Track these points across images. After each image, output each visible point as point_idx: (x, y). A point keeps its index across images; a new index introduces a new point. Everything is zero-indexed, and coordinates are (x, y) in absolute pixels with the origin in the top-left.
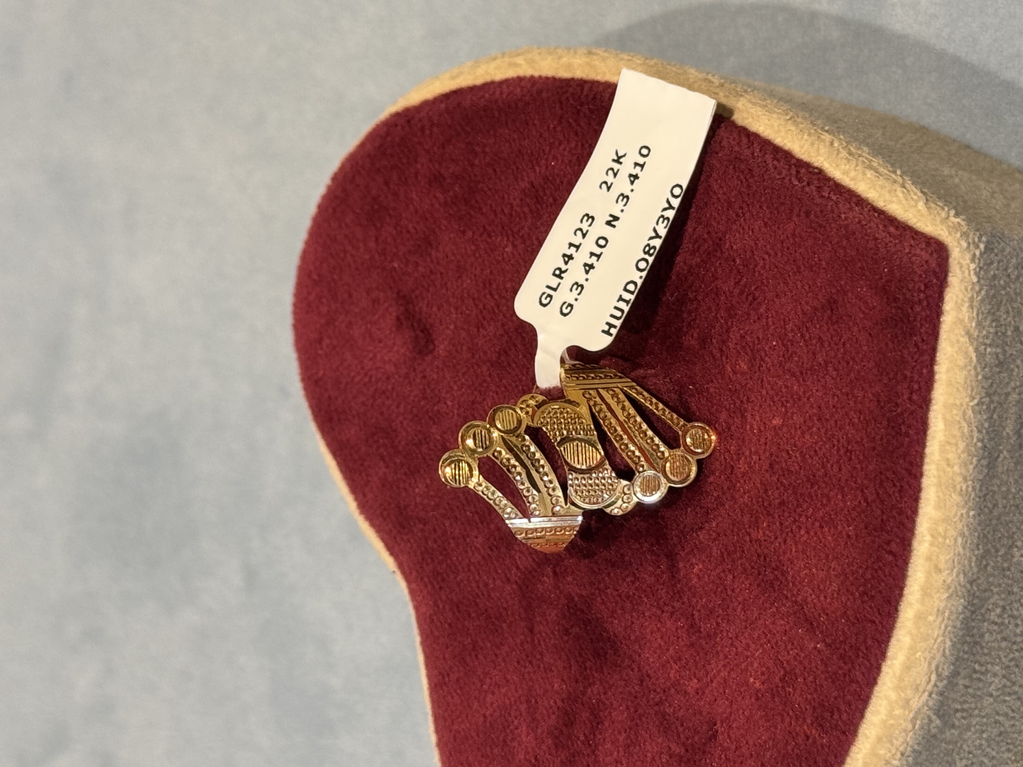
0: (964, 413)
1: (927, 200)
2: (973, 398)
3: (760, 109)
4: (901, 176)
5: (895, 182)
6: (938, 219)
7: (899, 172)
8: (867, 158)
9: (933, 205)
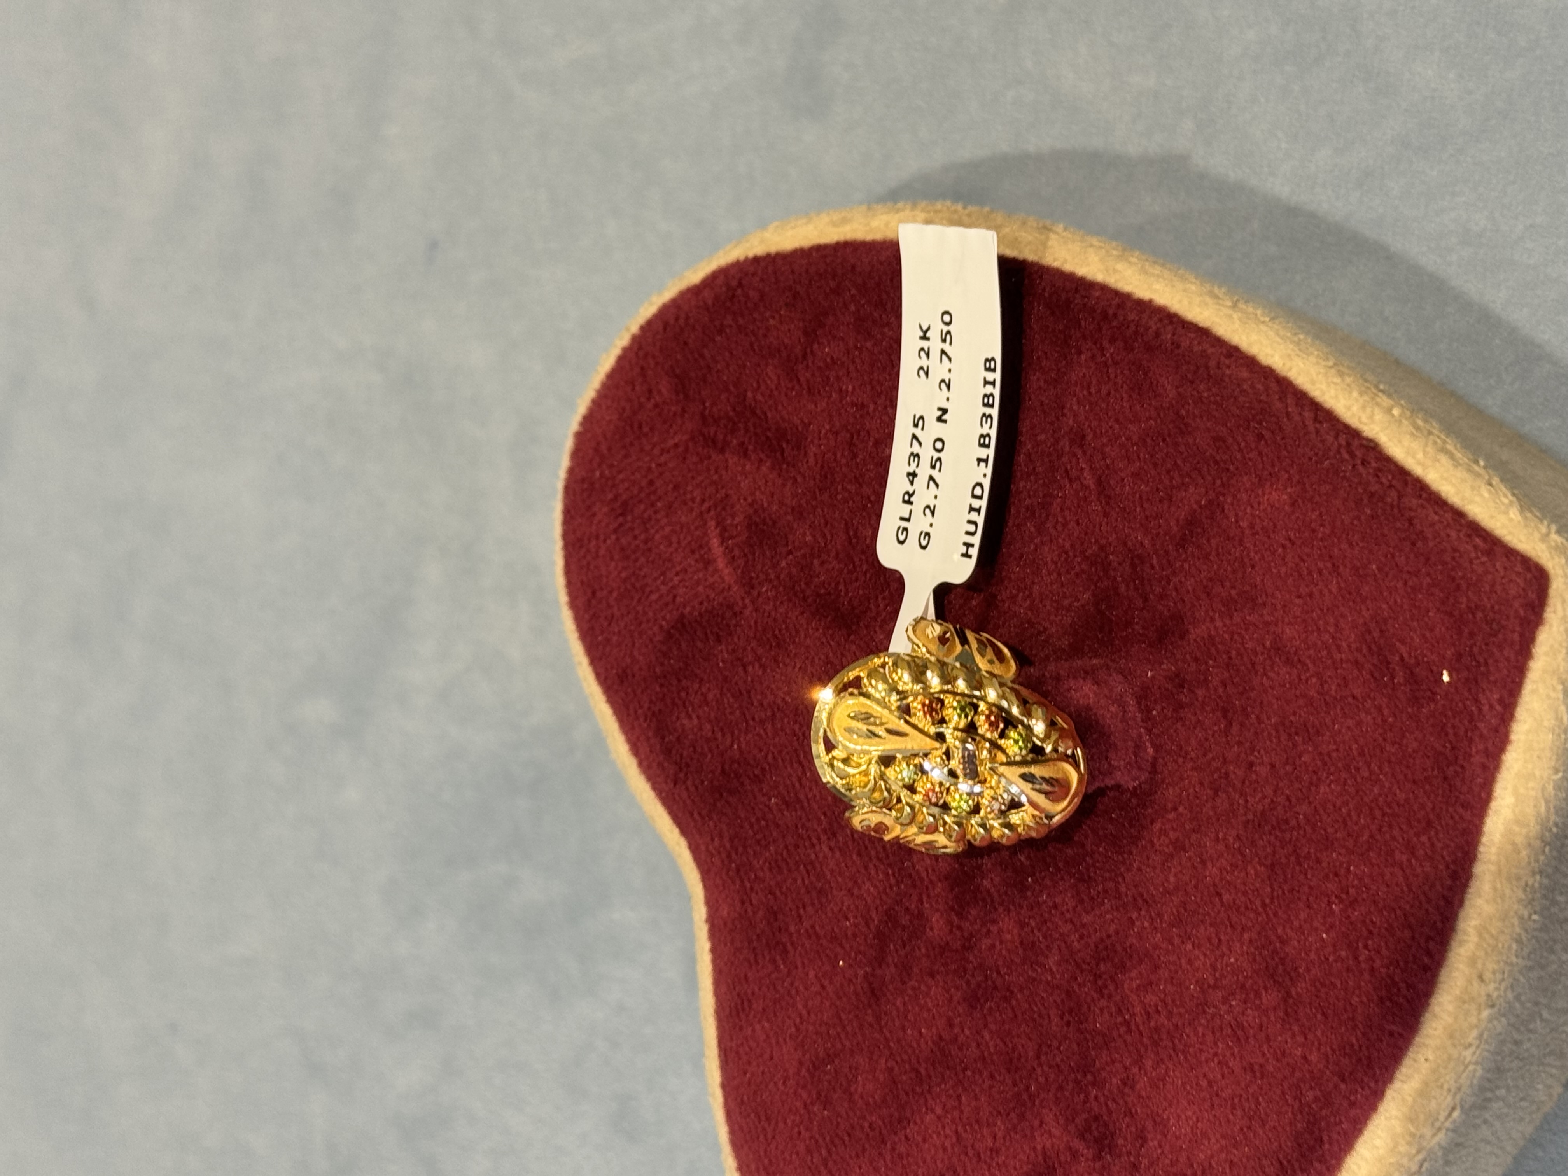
0: (1544, 789)
1: (1521, 506)
2: (1557, 771)
3: (1291, 346)
4: (1485, 467)
5: (1478, 475)
6: (1537, 535)
7: (1482, 463)
8: (1439, 437)
9: (1529, 515)
